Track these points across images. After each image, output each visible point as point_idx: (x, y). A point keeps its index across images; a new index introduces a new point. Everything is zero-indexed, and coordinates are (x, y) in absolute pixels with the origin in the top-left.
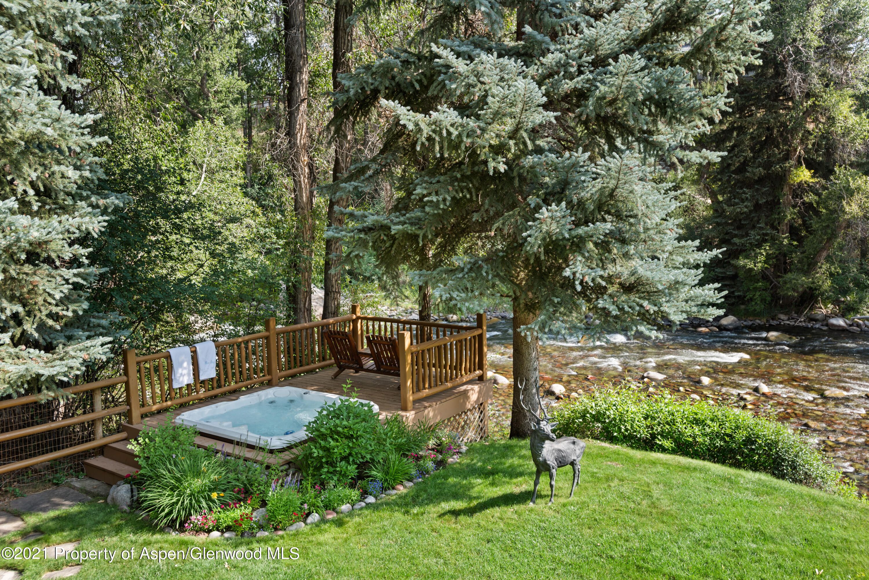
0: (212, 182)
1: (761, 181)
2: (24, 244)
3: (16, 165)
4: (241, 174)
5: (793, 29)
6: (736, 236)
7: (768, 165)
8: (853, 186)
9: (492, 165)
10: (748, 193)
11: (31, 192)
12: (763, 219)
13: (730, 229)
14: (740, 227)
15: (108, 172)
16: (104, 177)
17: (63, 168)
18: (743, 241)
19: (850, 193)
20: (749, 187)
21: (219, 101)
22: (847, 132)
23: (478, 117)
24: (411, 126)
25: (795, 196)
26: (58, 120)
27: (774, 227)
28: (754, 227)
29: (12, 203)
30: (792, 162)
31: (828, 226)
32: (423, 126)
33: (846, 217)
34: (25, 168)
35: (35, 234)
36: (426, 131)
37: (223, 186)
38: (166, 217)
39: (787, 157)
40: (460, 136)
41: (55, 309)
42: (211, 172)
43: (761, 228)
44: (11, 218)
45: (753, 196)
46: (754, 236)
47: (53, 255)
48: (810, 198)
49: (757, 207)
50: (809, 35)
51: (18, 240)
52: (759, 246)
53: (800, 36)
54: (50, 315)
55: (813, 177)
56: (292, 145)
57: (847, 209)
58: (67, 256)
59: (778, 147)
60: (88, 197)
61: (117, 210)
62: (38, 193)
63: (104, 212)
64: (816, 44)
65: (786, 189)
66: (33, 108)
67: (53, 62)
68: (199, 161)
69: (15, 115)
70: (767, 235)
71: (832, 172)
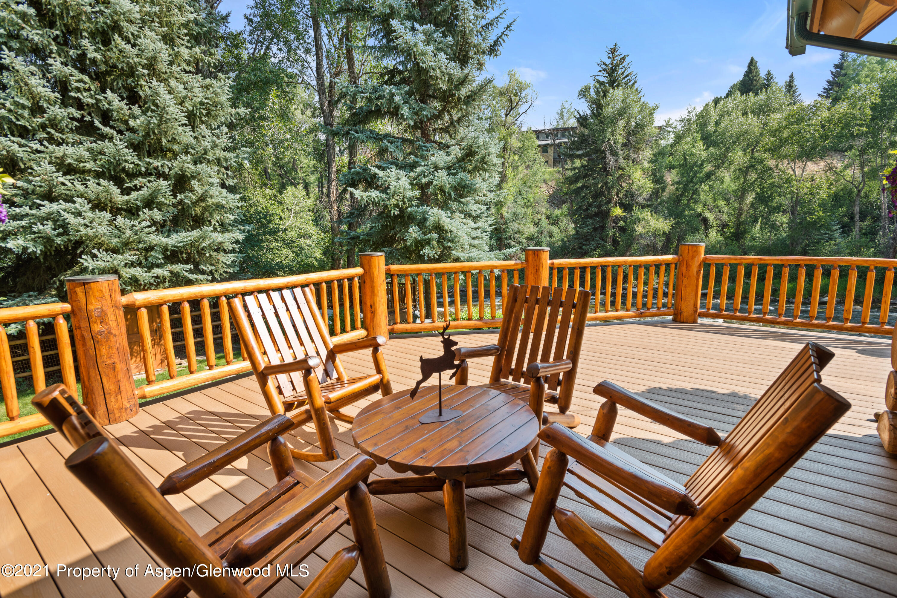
0: (296, 218)
1: (597, 215)
2: (215, 243)
3: (211, 214)
4: (312, 214)
5: (608, 134)
6: (584, 245)
7: (599, 206)
8: (640, 217)
9: (392, 212)
10: (590, 222)
11: (217, 224)
12: (598, 235)
13: (581, 241)
14: (587, 240)
15: (245, 215)
16: (243, 218)
17: (228, 215)
18: (587, 247)
19: (639, 220)
20: (591, 218)
21: (303, 173)
22: (639, 188)
23: (387, 194)
24: (359, 198)
25: (615, 222)
26: (226, 198)
27: (603, 240)
28: (593, 240)
29: (211, 228)
30: (612, 204)
31: (629, 239)
32: (364, 197)
33: (637, 234)
34: (215, 216)
35: (220, 239)
36: (366, 199)
37: (302, 220)
38: (270, 235)
39: (609, 201)
40: (379, 201)
41: (226, 270)
42: (296, 213)
43: (597, 240)
44: (211, 234)
45: (592, 223)
46: (593, 244)
47: (225, 248)
48: (622, 223)
49: (595, 229)
50: (618, 137)
51: (214, 241)
52: (595, 250)
53: (612, 138)
54: (224, 272)
55: (622, 213)
56: (329, 201)
57: (637, 229)
58: (231, 249)
59: (605, 197)
60: (237, 226)
61: (249, 231)
62: (219, 225)
63: (244, 232)
64: (621, 141)
65: (610, 219)
66: (217, 194)
67: (223, 175)
68: (290, 208)
69: (211, 197)
70: (599, 244)
71: (631, 210)
